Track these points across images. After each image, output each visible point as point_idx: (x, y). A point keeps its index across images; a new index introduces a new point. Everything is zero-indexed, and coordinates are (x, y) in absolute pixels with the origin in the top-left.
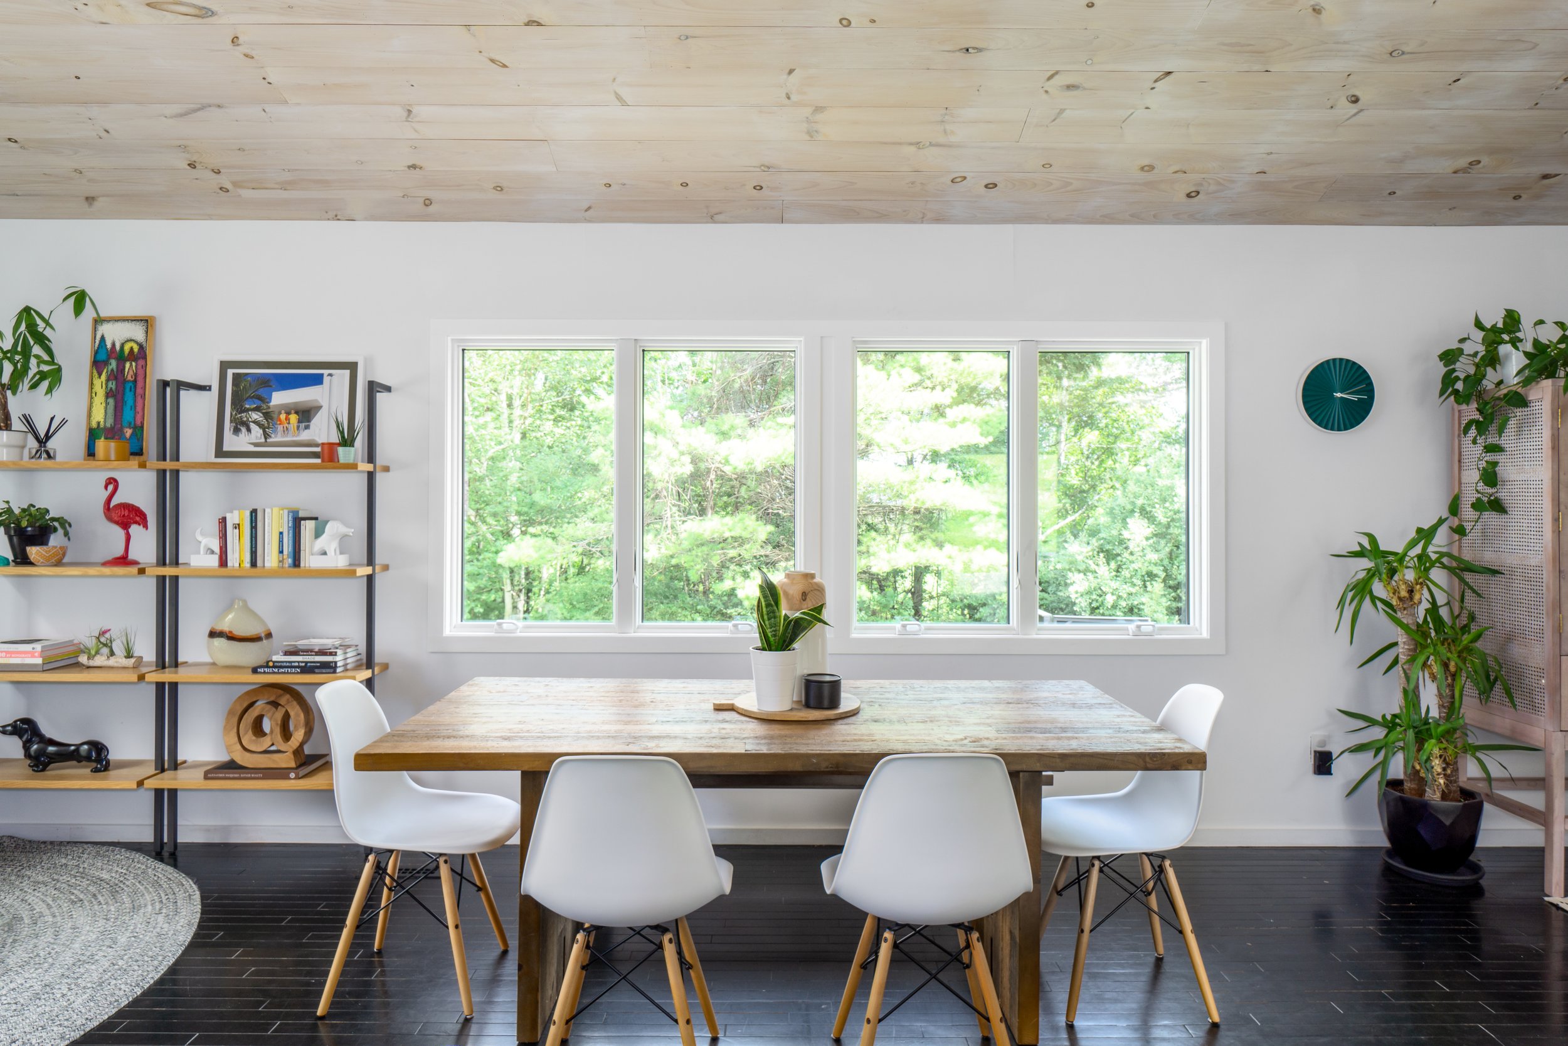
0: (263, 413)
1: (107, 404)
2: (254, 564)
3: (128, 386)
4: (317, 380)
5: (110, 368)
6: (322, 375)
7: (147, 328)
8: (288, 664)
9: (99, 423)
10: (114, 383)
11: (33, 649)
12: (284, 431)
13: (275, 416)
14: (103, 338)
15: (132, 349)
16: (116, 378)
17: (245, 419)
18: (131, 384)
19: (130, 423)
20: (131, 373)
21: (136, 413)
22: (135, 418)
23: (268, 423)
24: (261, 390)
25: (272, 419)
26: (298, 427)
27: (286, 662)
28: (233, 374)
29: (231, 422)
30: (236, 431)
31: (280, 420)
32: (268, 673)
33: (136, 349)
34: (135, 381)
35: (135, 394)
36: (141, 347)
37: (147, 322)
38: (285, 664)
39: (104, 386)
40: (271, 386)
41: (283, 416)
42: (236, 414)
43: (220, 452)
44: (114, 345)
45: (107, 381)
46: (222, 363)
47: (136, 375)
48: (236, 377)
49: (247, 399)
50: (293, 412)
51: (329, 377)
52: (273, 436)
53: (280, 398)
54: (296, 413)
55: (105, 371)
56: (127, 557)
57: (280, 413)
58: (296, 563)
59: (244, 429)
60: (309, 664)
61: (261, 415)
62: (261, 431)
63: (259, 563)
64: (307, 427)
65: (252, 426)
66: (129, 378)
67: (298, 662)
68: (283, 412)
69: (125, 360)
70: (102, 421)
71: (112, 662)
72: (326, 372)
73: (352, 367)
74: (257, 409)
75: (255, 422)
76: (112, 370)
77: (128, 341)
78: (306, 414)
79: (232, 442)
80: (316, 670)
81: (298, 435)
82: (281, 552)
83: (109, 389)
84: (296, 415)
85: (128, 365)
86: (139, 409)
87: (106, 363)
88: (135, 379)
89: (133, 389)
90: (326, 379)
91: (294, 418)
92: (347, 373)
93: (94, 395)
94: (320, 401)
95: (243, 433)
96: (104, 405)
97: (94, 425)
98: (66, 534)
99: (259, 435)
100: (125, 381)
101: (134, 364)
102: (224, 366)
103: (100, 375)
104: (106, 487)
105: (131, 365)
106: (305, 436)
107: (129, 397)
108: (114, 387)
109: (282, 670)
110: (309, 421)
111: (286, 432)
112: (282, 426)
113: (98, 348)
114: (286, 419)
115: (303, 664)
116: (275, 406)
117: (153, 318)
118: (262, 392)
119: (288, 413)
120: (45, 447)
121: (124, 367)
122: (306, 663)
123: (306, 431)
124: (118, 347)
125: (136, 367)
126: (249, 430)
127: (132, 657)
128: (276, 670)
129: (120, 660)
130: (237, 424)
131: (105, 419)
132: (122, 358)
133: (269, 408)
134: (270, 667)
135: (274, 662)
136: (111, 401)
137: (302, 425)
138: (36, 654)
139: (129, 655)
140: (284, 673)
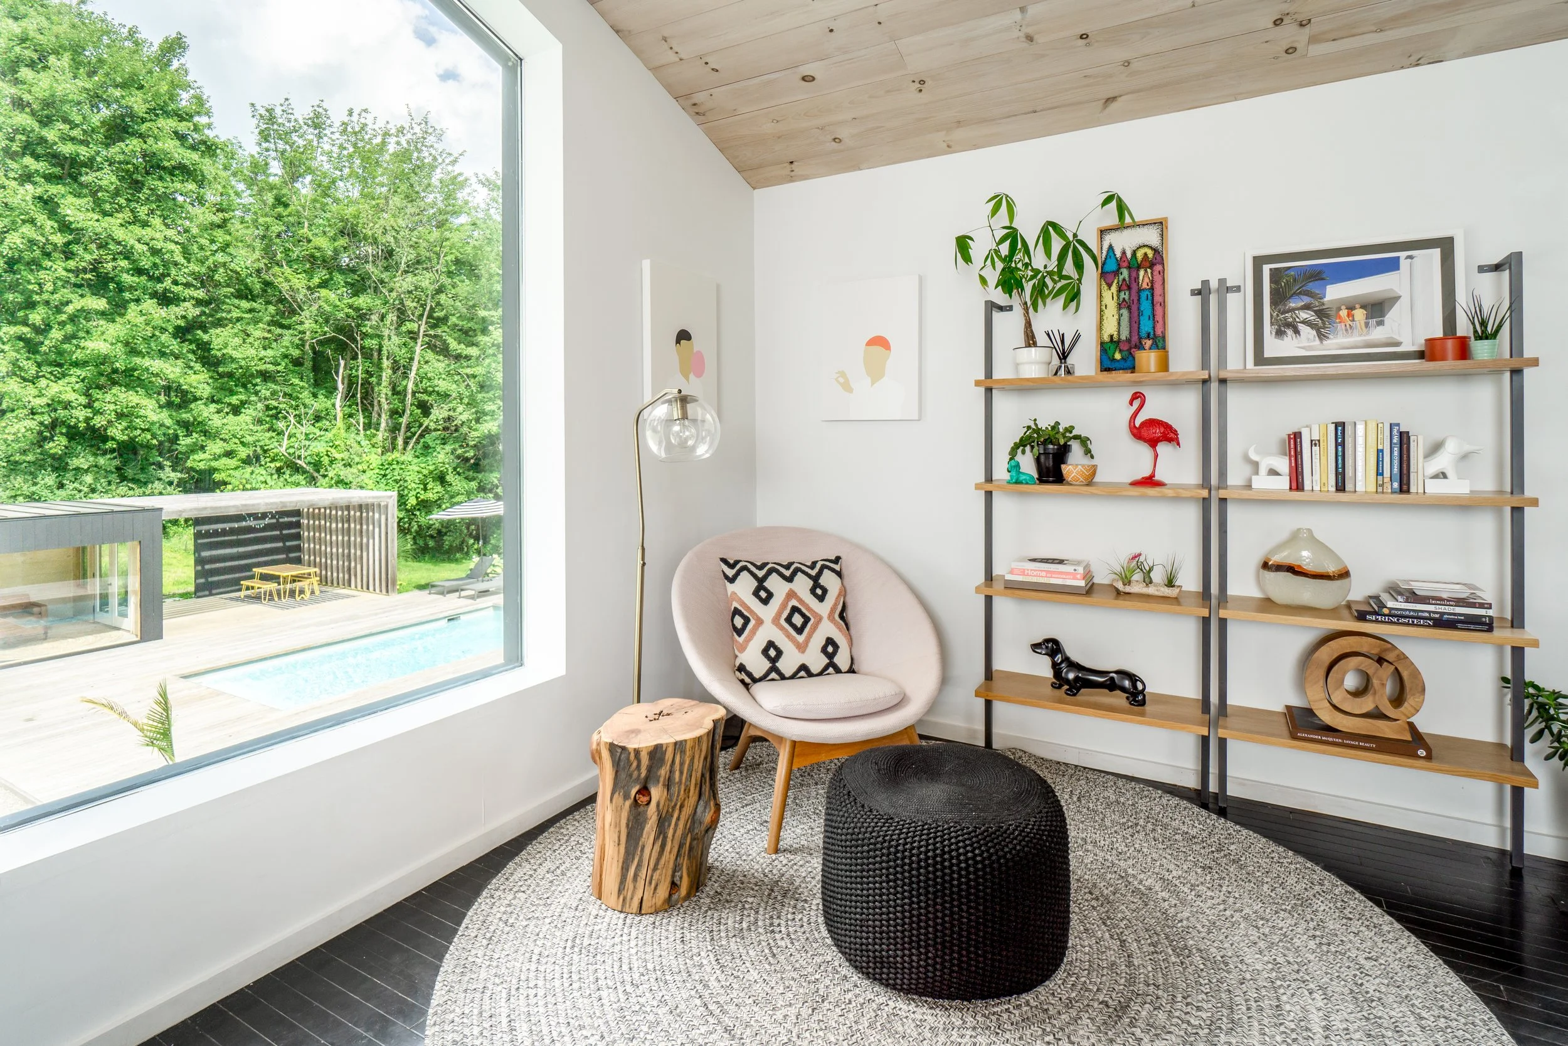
0: (1315, 312)
1: (1120, 316)
2: (1341, 487)
3: (1143, 295)
4: (1392, 265)
5: (1121, 277)
6: (1398, 258)
7: (1162, 231)
8: (1412, 613)
9: (1112, 336)
10: (1127, 293)
11: (1075, 570)
12: (1346, 330)
13: (1332, 313)
14: (1111, 247)
15: (1146, 254)
16: (1129, 288)
17: (1290, 320)
18: (1147, 292)
19: (1149, 334)
20: (1146, 280)
21: (1155, 322)
22: (1154, 328)
23: (1324, 323)
24: (1311, 284)
25: (1328, 316)
26: (1367, 325)
27: (1410, 610)
28: (1271, 269)
29: (1272, 324)
30: (1280, 333)
31: (1340, 317)
32: (1382, 622)
33: (1150, 254)
34: (1152, 288)
35: (1153, 303)
36: (1155, 250)
37: (1161, 224)
38: (1407, 613)
39: (1115, 297)
40: (1323, 279)
41: (1344, 313)
42: (1278, 315)
43: (1260, 359)
44: (1124, 253)
45: (1119, 291)
46: (1255, 258)
47: (1152, 282)
48: (1274, 273)
49: (1292, 296)
50: (1357, 306)
51: (1409, 260)
52: (1330, 336)
53: (1335, 292)
54: (1362, 307)
55: (1116, 281)
56: (1154, 476)
57: (1339, 309)
58: (1404, 487)
59: (1290, 332)
60: (1446, 616)
61: (1313, 313)
62: (1314, 332)
63: (1349, 486)
64: (1380, 323)
65: (1301, 327)
66: (1145, 286)
67: (1429, 612)
68: (1343, 307)
69: (1139, 267)
70: (1115, 334)
71: (1151, 590)
72: (1402, 255)
73: (1446, 245)
74: (1306, 307)
75: (1305, 322)
76: (1124, 280)
77: (1140, 247)
78: (1377, 308)
79: (1273, 347)
80: (1459, 625)
81: (1368, 334)
82: (1380, 473)
83: (1121, 300)
84: (1362, 310)
85: (1142, 273)
86: (1159, 318)
87: (1117, 273)
88: (1152, 286)
89: (1150, 297)
90: (1404, 264)
91: (1359, 314)
92: (1436, 253)
93: (1104, 308)
94: (1396, 289)
95: (1290, 337)
96: (1116, 317)
97: (1106, 338)
98: (1088, 452)
99: (1312, 337)
100: (1140, 290)
101: (1149, 270)
102: (1259, 262)
103: (1110, 286)
104: (1131, 403)
105: (1146, 271)
106: (1378, 334)
107: (1146, 306)
108: (1127, 297)
109: (1402, 620)
110: (1383, 315)
111: (1350, 331)
112: (1343, 324)
113: (1106, 259)
114: (1348, 315)
115: (1437, 616)
116: (1331, 301)
117: (1166, 219)
118: (1312, 286)
119: (1350, 308)
120: (1065, 362)
121: (1138, 275)
122: (1442, 614)
123: (1380, 328)
124: (1129, 255)
125: (1152, 273)
126: (1297, 332)
127: (1173, 586)
128: (1395, 620)
129: (1162, 589)
130: (1280, 326)
131: (1119, 332)
132: (1134, 266)
133: (1323, 304)
134: (1385, 615)
135: (1391, 609)
136: (1125, 312)
137: (1373, 322)
138: (1079, 576)
139: (1170, 583)
140: (1408, 624)
